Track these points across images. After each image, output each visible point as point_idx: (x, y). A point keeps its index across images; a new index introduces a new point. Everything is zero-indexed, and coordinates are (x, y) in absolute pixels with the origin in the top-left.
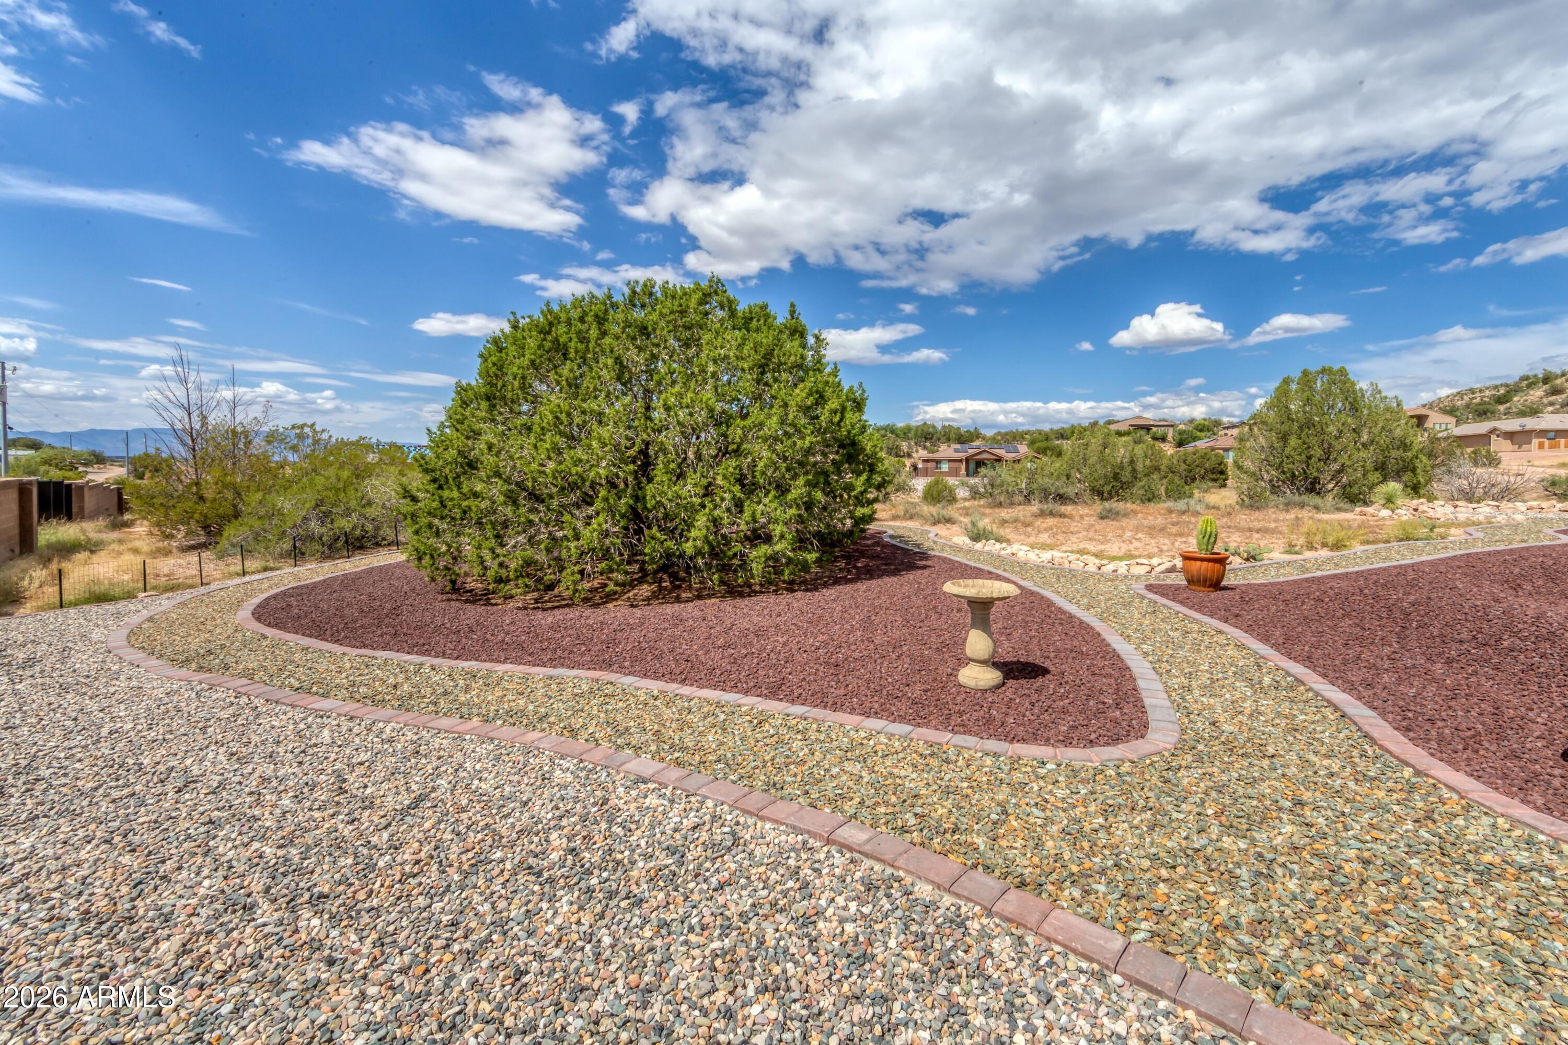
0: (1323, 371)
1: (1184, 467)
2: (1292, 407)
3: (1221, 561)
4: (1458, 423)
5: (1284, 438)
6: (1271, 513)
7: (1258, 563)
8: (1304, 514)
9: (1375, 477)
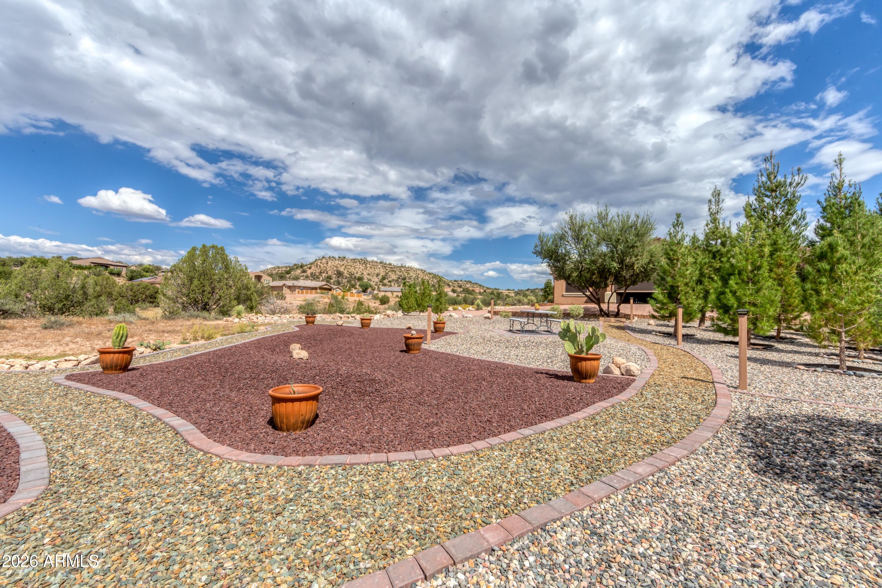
0: (213, 247)
1: (130, 293)
2: (196, 263)
3: (130, 352)
4: (273, 280)
5: (191, 280)
6: (180, 322)
7: (161, 351)
8: (198, 321)
9: (235, 302)
